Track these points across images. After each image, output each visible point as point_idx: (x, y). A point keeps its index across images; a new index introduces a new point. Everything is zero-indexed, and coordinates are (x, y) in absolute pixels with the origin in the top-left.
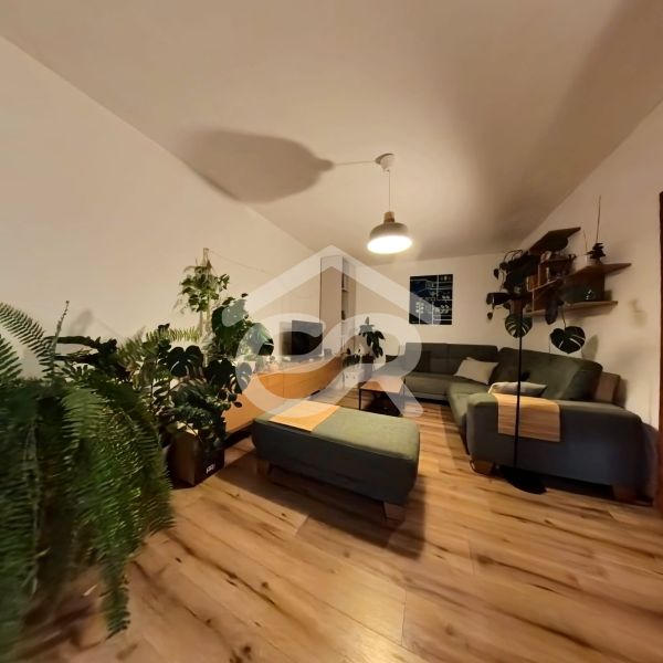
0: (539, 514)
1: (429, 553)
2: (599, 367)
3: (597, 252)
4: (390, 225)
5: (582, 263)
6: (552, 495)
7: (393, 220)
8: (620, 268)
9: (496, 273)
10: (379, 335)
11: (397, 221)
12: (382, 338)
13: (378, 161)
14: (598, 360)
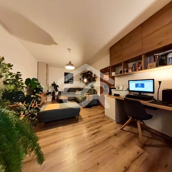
0: (92, 110)
1: (84, 119)
2: (95, 90)
3: (95, 75)
4: (70, 64)
5: (93, 76)
6: (92, 107)
7: (71, 63)
8: (97, 77)
9: (81, 75)
10: (57, 86)
11: (72, 63)
12: (58, 87)
13: (68, 49)
14: (95, 89)
